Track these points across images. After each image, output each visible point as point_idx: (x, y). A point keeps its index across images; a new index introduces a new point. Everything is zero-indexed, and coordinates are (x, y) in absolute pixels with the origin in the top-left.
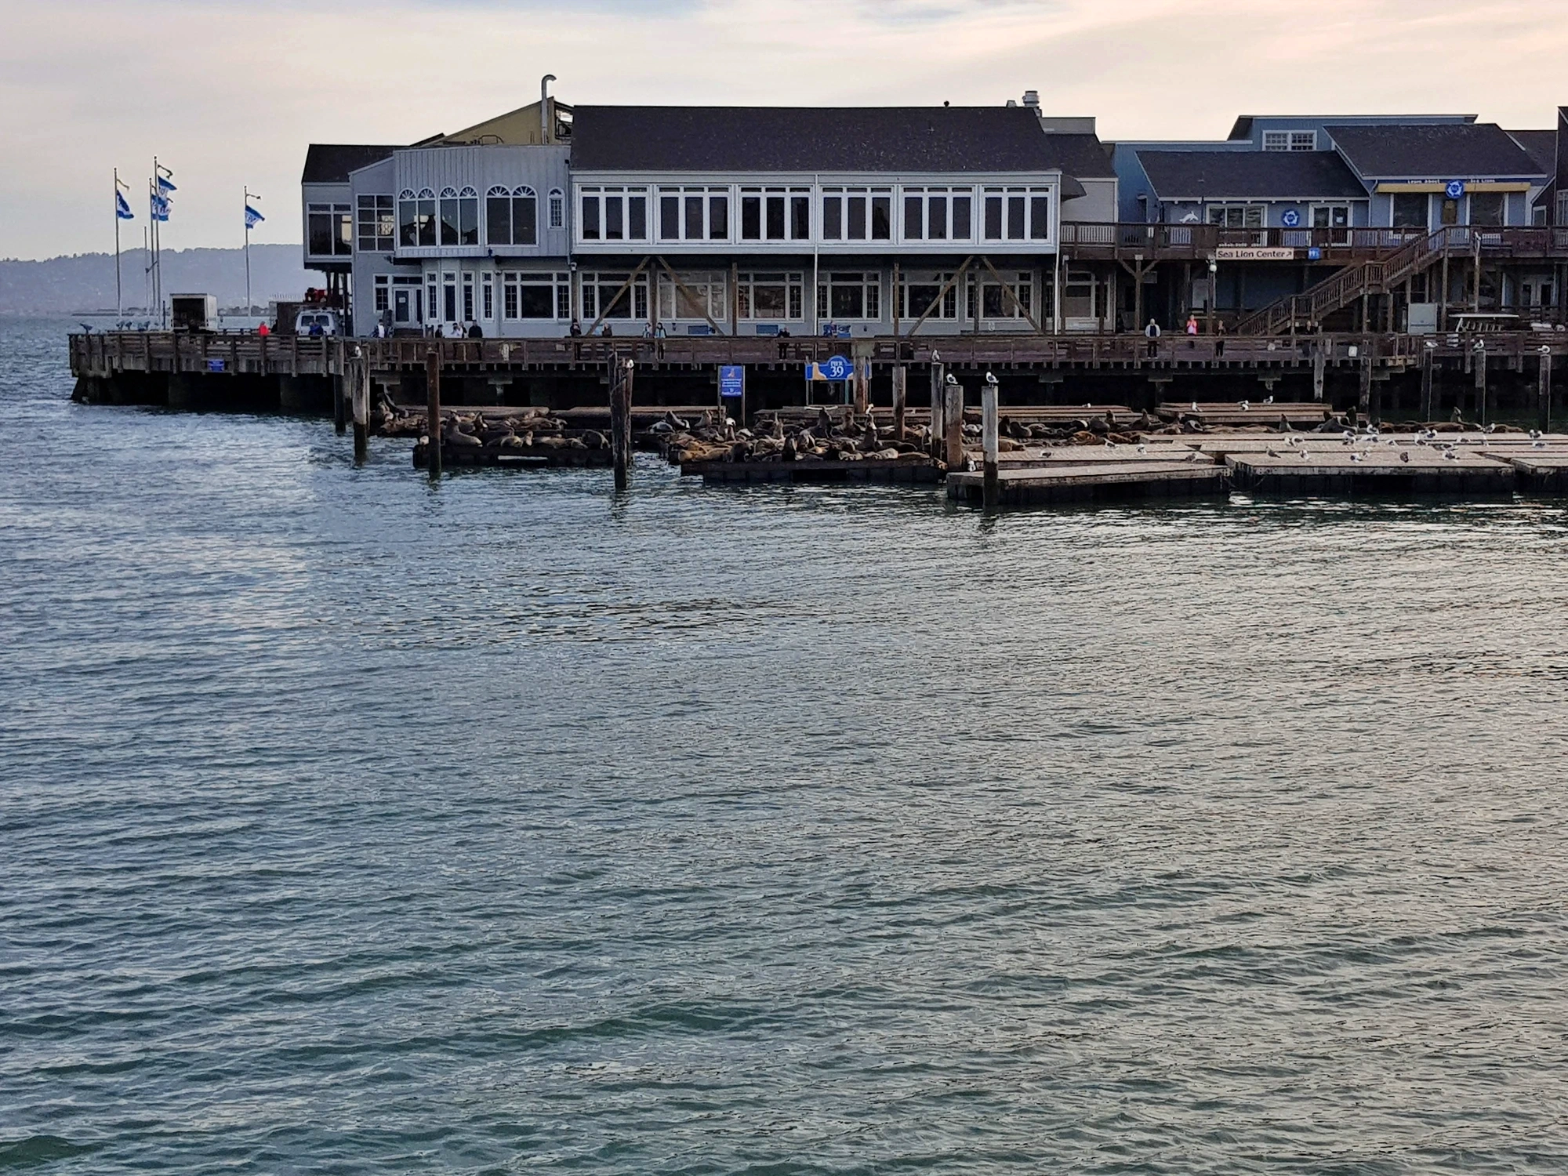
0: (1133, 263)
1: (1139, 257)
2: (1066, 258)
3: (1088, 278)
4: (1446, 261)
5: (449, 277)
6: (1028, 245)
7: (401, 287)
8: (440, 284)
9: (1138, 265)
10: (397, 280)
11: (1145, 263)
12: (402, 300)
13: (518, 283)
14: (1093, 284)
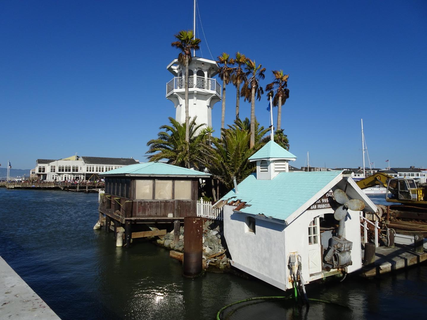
5: (65, 176)
10: (55, 176)
13: (75, 176)
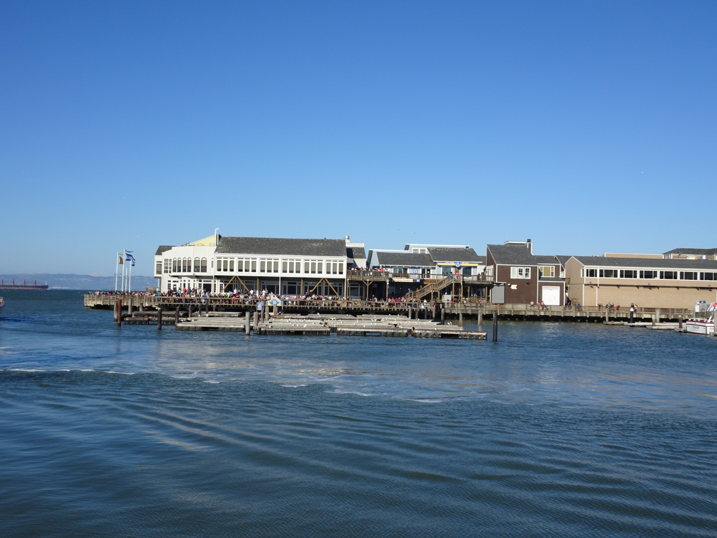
0: (366, 282)
1: (368, 280)
2: (348, 280)
3: (358, 285)
4: (453, 284)
5: (185, 281)
6: (338, 276)
7: (175, 283)
8: (183, 282)
9: (368, 282)
10: (174, 281)
11: (370, 282)
12: (175, 287)
14: (359, 287)
